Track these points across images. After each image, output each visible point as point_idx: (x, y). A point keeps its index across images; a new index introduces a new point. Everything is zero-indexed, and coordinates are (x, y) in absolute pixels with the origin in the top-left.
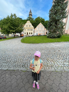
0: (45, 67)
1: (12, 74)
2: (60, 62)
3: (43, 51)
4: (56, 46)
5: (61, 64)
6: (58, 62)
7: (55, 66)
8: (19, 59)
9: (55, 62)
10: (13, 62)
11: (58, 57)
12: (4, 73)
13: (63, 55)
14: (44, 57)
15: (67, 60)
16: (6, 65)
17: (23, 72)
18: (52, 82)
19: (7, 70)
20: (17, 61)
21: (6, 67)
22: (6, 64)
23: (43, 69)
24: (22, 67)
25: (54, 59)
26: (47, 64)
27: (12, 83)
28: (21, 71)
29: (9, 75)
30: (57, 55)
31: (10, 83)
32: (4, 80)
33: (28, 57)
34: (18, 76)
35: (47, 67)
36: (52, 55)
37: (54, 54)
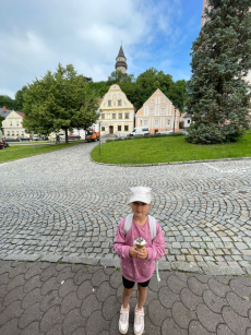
0: (199, 258)
1: (81, 279)
3: (177, 193)
4: (225, 175)
6: (246, 239)
7: (242, 255)
8: (92, 223)
9: (235, 239)
10: (74, 234)
11: (243, 219)
12: (50, 274)
14: (185, 215)
16: (49, 243)
19: (60, 262)
20: (86, 231)
21: (51, 249)
22: (49, 238)
23: (193, 264)
24: (110, 252)
25: (228, 226)
26: (205, 243)
29: (71, 282)
30: (237, 210)
31: (76, 312)
32: (56, 302)
33: (124, 215)
34: (103, 286)
35: (208, 255)
36: (216, 210)
37: (223, 206)
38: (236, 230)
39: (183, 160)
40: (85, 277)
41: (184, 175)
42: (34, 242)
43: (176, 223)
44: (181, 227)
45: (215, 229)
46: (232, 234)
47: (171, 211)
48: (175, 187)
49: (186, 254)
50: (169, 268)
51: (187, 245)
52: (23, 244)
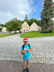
0: (44, 60)
3: (39, 44)
4: (49, 40)
10: (15, 54)
12: (8, 64)
19: (11, 61)
20: (18, 53)
21: (10, 57)
22: (9, 55)
23: (43, 61)
25: (51, 52)
26: (45, 56)
28: (23, 63)
29: (13, 66)
32: (9, 71)
34: (21, 67)
35: (46, 59)
36: (48, 48)
39: (40, 37)
40: (16, 65)
42: (6, 56)
43: (38, 51)
44: (39, 52)
45: (48, 52)
46: (52, 54)
47: (37, 48)
48: (38, 43)
49: (41, 59)
50: (37, 62)
51: (41, 56)
52: (3, 56)
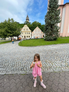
0: (44, 69)
1: (11, 78)
2: (58, 63)
5: (59, 65)
6: (55, 64)
7: (54, 67)
8: (17, 63)
9: (53, 64)
10: (11, 66)
11: (55, 59)
12: (2, 78)
13: (60, 56)
14: (42, 59)
15: (64, 61)
16: (3, 70)
17: (22, 76)
18: (52, 83)
19: (5, 75)
20: (15, 65)
23: (42, 71)
24: (21, 70)
25: (52, 61)
26: (46, 65)
27: (11, 88)
28: (20, 75)
29: (8, 80)
30: (54, 57)
31: (8, 87)
33: (26, 60)
34: (17, 80)
35: (46, 68)
36: (50, 57)
37: (51, 56)
38: (53, 61)
39: (43, 45)
41: (43, 49)
48: (40, 52)
